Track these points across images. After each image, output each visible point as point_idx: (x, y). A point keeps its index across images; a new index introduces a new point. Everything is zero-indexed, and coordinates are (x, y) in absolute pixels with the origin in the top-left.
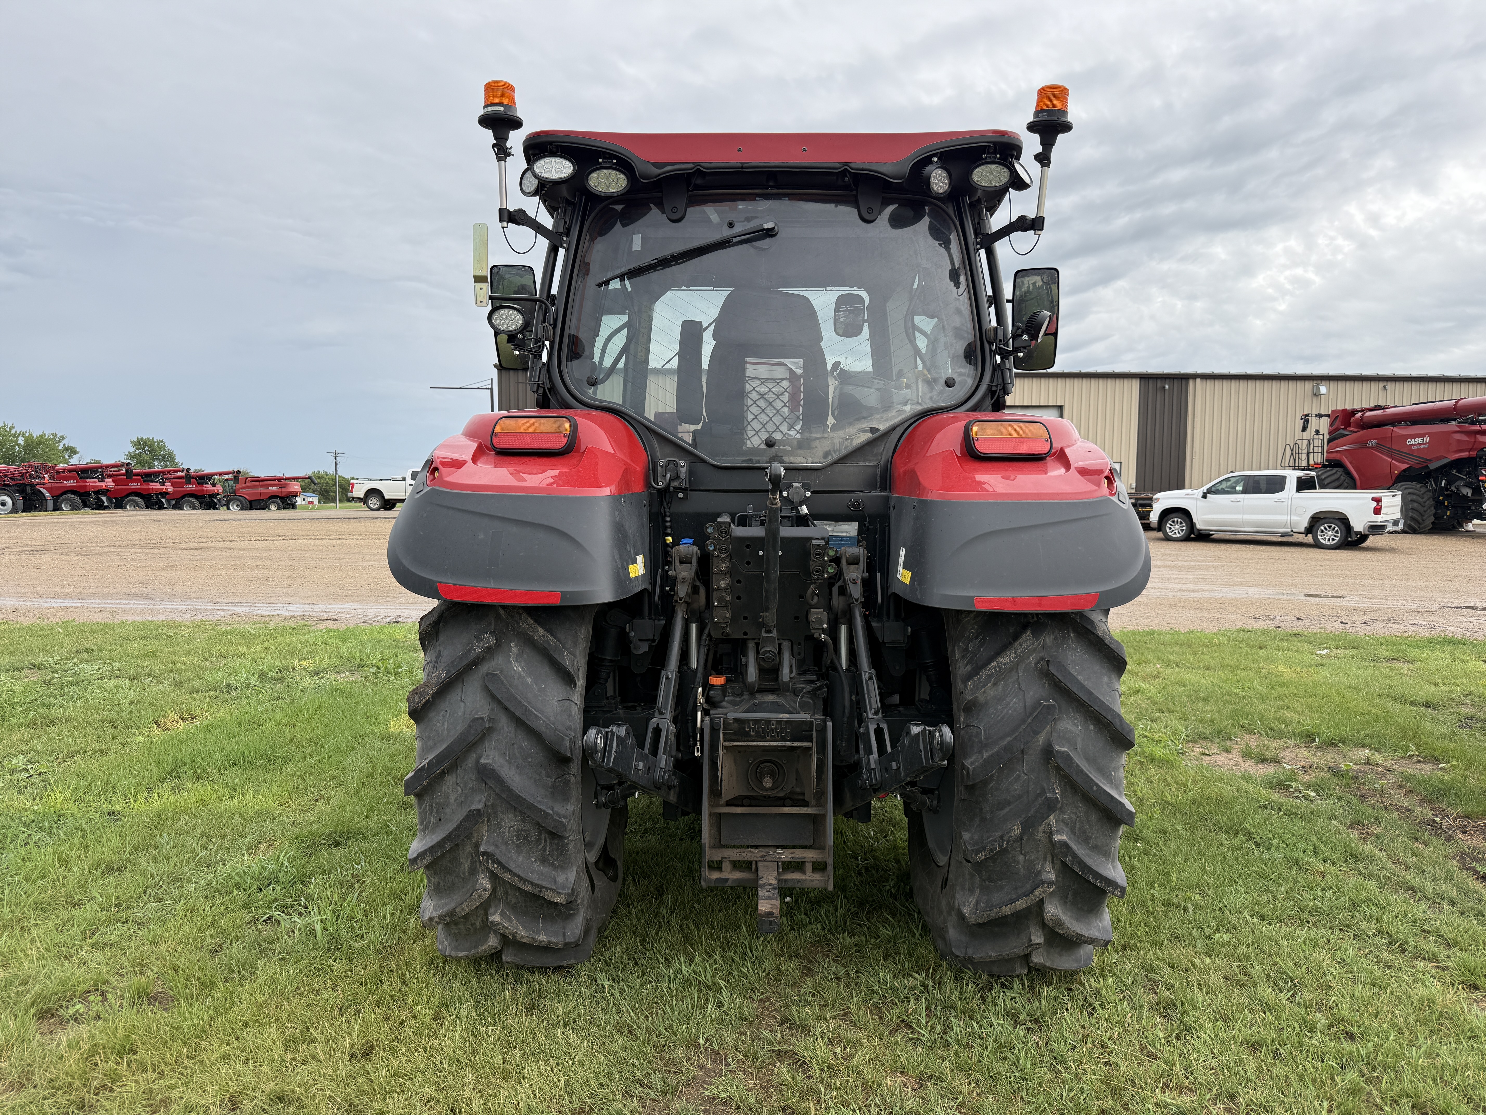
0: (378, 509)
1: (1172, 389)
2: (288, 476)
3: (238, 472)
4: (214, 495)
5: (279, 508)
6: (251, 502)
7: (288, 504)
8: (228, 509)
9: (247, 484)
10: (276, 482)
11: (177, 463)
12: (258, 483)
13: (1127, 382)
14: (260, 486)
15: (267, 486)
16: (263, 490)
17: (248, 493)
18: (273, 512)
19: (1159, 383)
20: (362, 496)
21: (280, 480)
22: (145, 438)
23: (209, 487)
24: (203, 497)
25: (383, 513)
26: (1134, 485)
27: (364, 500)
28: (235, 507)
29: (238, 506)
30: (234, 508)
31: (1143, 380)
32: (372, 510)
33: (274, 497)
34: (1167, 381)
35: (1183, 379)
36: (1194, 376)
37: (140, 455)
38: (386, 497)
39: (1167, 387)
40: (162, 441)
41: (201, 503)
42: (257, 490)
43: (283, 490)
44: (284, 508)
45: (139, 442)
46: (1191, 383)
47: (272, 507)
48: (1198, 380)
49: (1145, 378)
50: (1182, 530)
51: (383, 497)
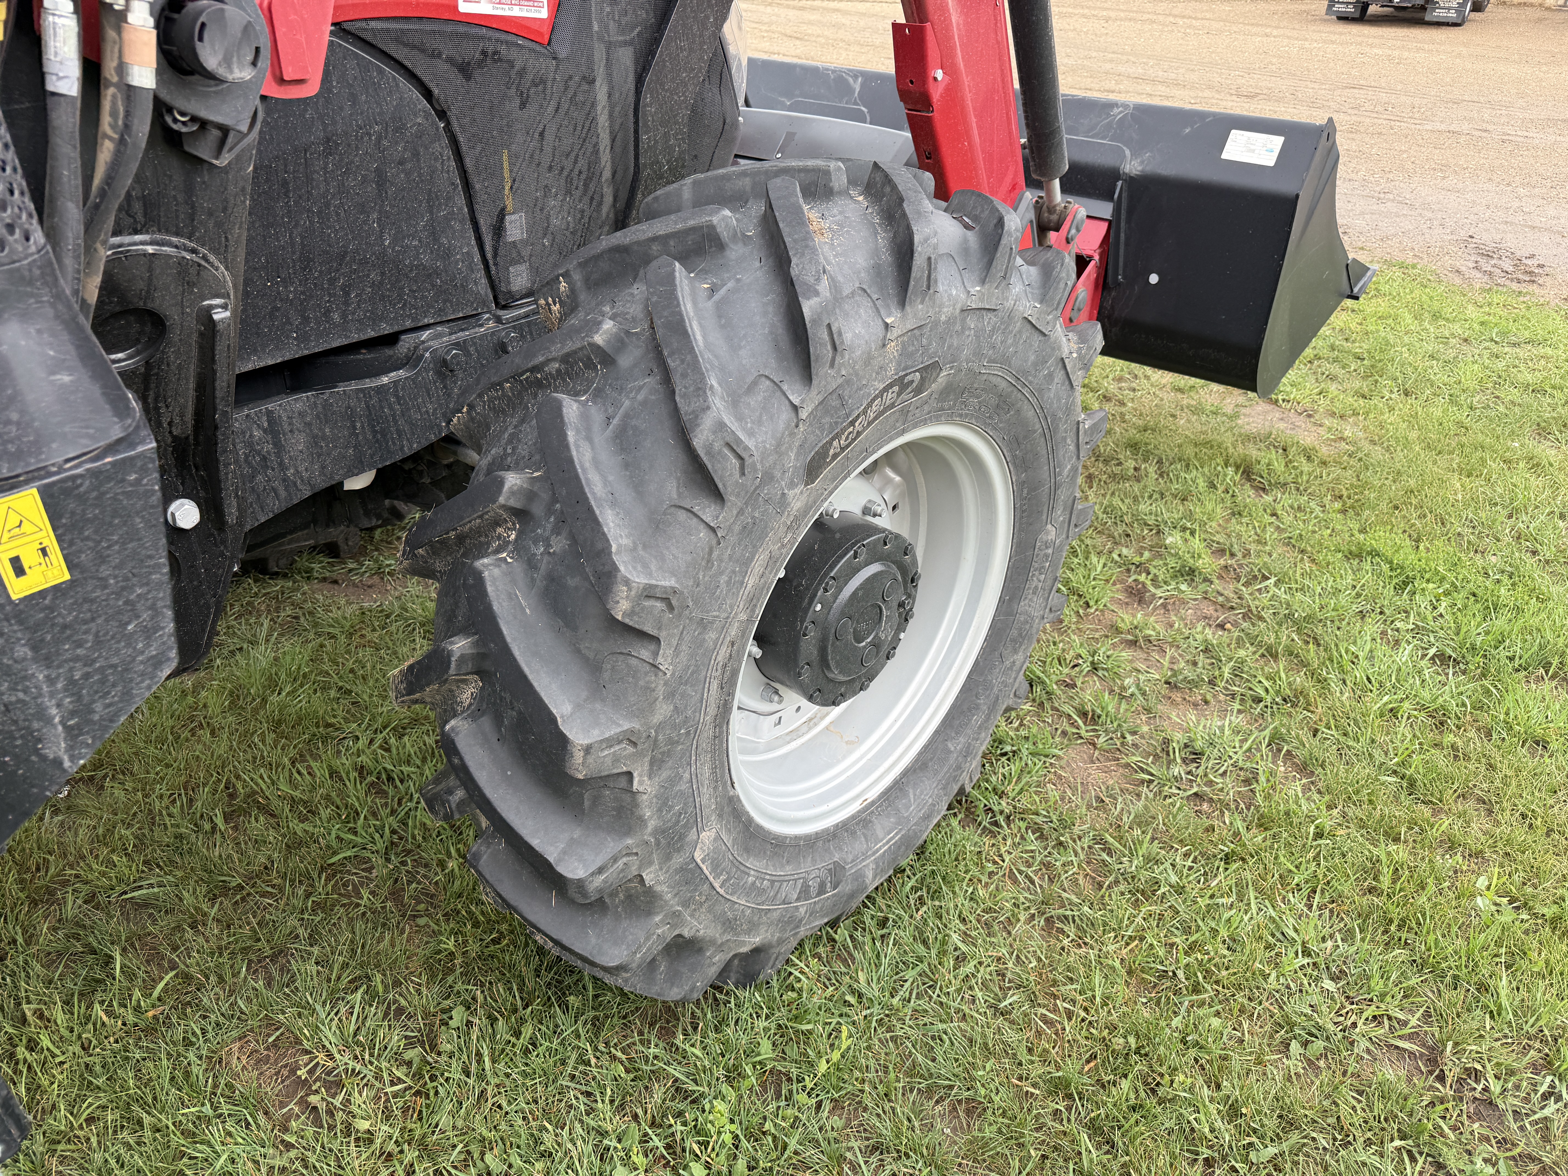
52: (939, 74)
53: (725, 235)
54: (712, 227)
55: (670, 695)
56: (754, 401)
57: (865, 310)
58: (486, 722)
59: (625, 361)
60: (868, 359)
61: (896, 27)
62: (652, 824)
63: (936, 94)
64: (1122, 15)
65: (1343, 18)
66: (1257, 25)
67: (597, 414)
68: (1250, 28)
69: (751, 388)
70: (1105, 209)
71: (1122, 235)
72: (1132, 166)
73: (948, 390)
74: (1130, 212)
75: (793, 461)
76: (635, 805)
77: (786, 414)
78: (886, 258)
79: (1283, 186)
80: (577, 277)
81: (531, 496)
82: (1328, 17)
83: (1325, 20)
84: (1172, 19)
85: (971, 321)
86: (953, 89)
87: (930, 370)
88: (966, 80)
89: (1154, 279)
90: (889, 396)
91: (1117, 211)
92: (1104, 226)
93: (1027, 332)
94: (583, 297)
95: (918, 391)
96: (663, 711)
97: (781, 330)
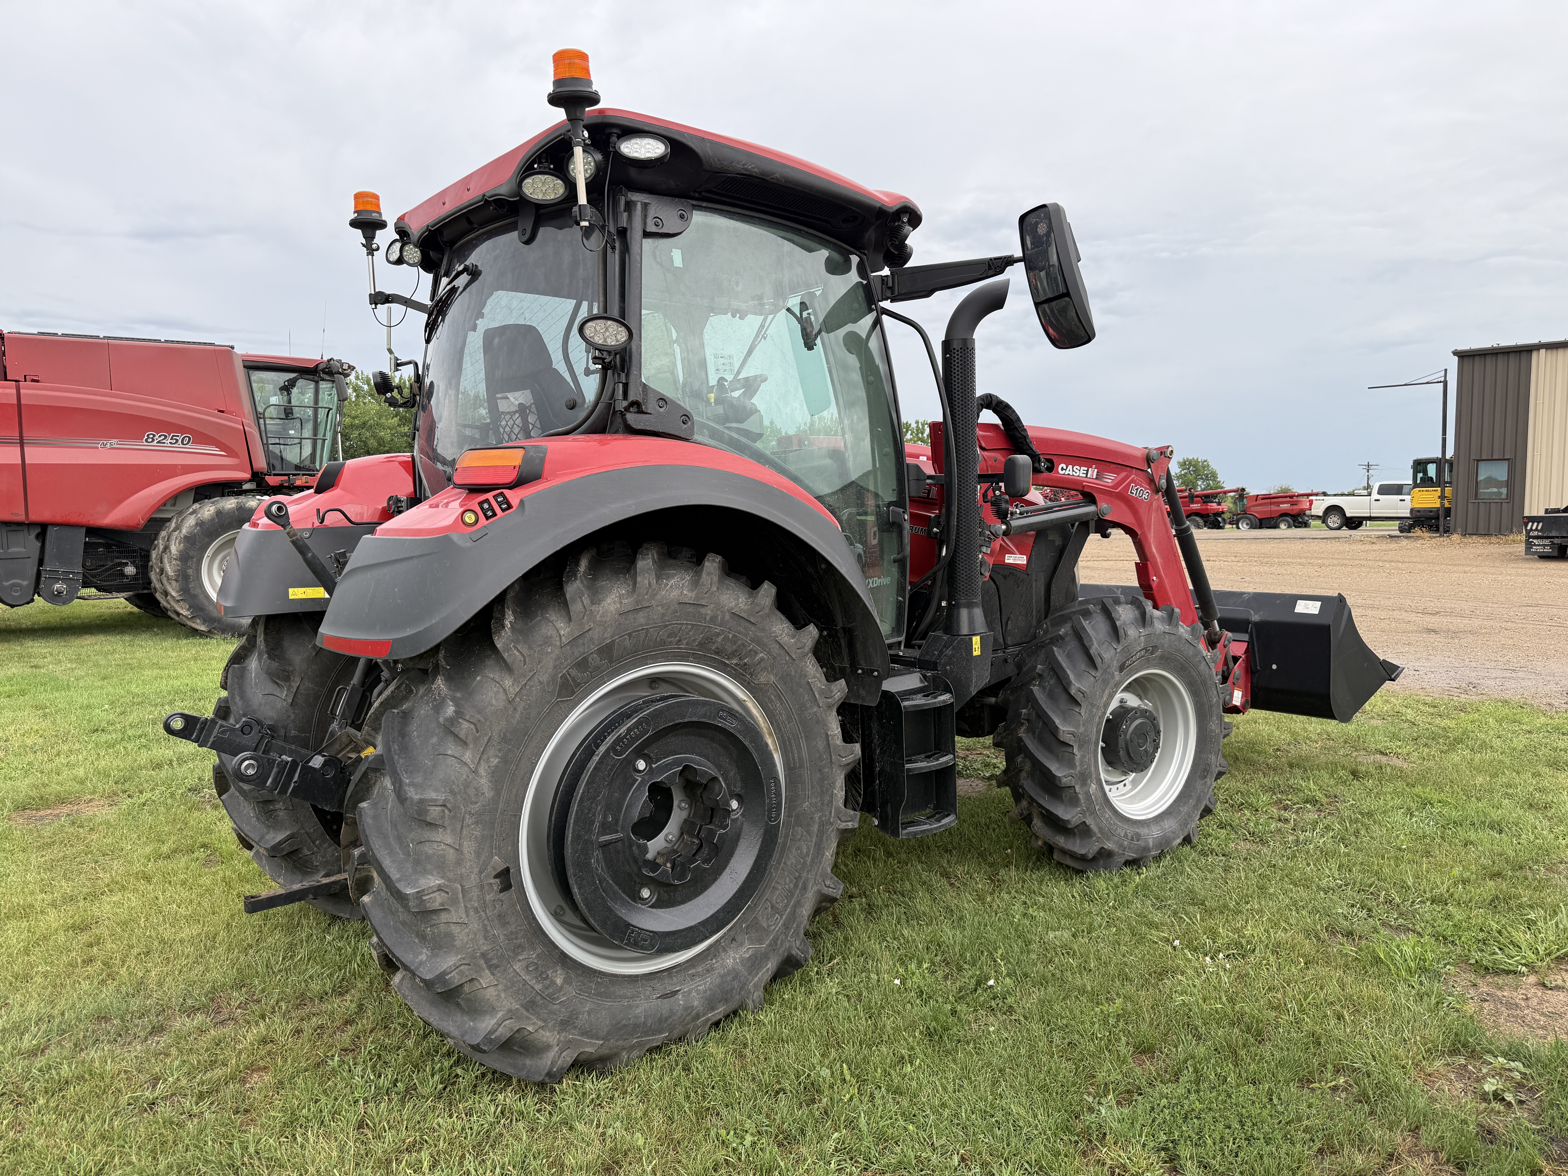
0: (1339, 528)
2: (1301, 492)
3: (1243, 490)
4: (1220, 514)
5: (1289, 527)
6: (1261, 520)
7: (1300, 523)
8: (1238, 528)
9: (1258, 502)
10: (1288, 499)
11: (1219, 482)
12: (1269, 501)
14: (1271, 504)
15: (1278, 504)
16: (1274, 508)
17: (1259, 511)
18: (1283, 530)
20: (1321, 514)
21: (1291, 497)
22: (1190, 458)
23: (1214, 506)
24: (1208, 515)
25: (1345, 532)
27: (1324, 518)
28: (1245, 525)
29: (1247, 524)
30: (1243, 526)
32: (1331, 529)
33: (1284, 514)
37: (1185, 475)
38: (1348, 515)
40: (1205, 461)
41: (1205, 522)
42: (1268, 508)
43: (1295, 507)
44: (1296, 527)
45: (1185, 463)
47: (1283, 526)
51: (1344, 514)
52: (1155, 578)
53: (1092, 611)
54: (1088, 609)
55: (1084, 725)
56: (1105, 646)
57: (1133, 628)
58: (1030, 734)
59: (1067, 639)
60: (1135, 640)
61: (1136, 563)
62: (1078, 768)
63: (1154, 585)
64: (1336, 562)
65: (1544, 557)
66: (1459, 565)
67: (1061, 651)
68: (1451, 567)
69: (1103, 643)
70: (1246, 637)
71: (1256, 648)
72: (1255, 618)
73: (1162, 657)
74: (1258, 637)
75: (1116, 664)
76: (1074, 759)
77: (1113, 651)
78: (1138, 616)
79: (1324, 621)
80: (1049, 624)
81: (1043, 671)
82: (1528, 557)
83: (1527, 559)
84: (1380, 564)
85: (1167, 636)
86: (1161, 583)
87: (1155, 647)
88: (1166, 581)
89: (1274, 667)
90: (1142, 653)
91: (1251, 637)
92: (1246, 644)
93: (1188, 645)
94: (1050, 629)
95: (1152, 653)
96: (1082, 729)
97: (1110, 630)
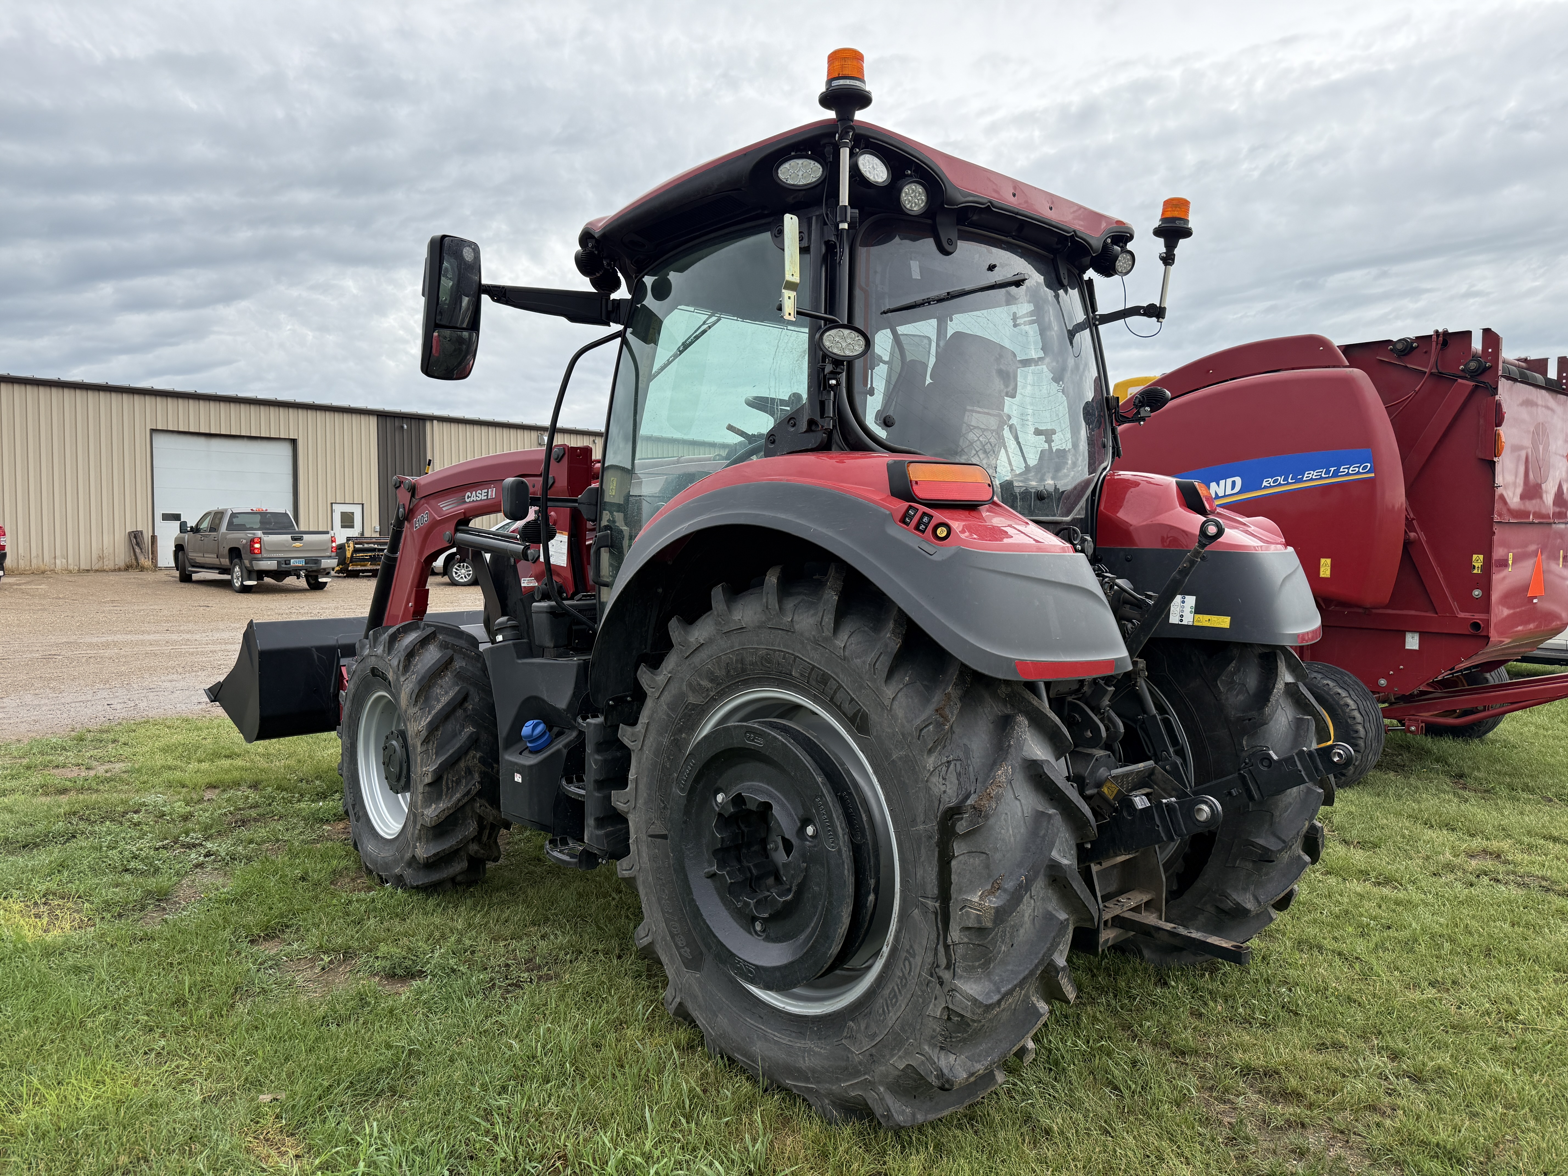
1: (410, 428)
13: (364, 419)
19: (397, 423)
26: (378, 528)
31: (380, 418)
34: (405, 420)
35: (421, 420)
36: (432, 418)
39: (405, 427)
46: (428, 425)
48: (435, 422)
49: (382, 416)
50: (469, 575)
